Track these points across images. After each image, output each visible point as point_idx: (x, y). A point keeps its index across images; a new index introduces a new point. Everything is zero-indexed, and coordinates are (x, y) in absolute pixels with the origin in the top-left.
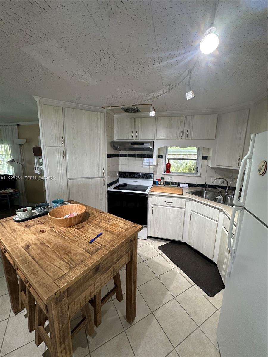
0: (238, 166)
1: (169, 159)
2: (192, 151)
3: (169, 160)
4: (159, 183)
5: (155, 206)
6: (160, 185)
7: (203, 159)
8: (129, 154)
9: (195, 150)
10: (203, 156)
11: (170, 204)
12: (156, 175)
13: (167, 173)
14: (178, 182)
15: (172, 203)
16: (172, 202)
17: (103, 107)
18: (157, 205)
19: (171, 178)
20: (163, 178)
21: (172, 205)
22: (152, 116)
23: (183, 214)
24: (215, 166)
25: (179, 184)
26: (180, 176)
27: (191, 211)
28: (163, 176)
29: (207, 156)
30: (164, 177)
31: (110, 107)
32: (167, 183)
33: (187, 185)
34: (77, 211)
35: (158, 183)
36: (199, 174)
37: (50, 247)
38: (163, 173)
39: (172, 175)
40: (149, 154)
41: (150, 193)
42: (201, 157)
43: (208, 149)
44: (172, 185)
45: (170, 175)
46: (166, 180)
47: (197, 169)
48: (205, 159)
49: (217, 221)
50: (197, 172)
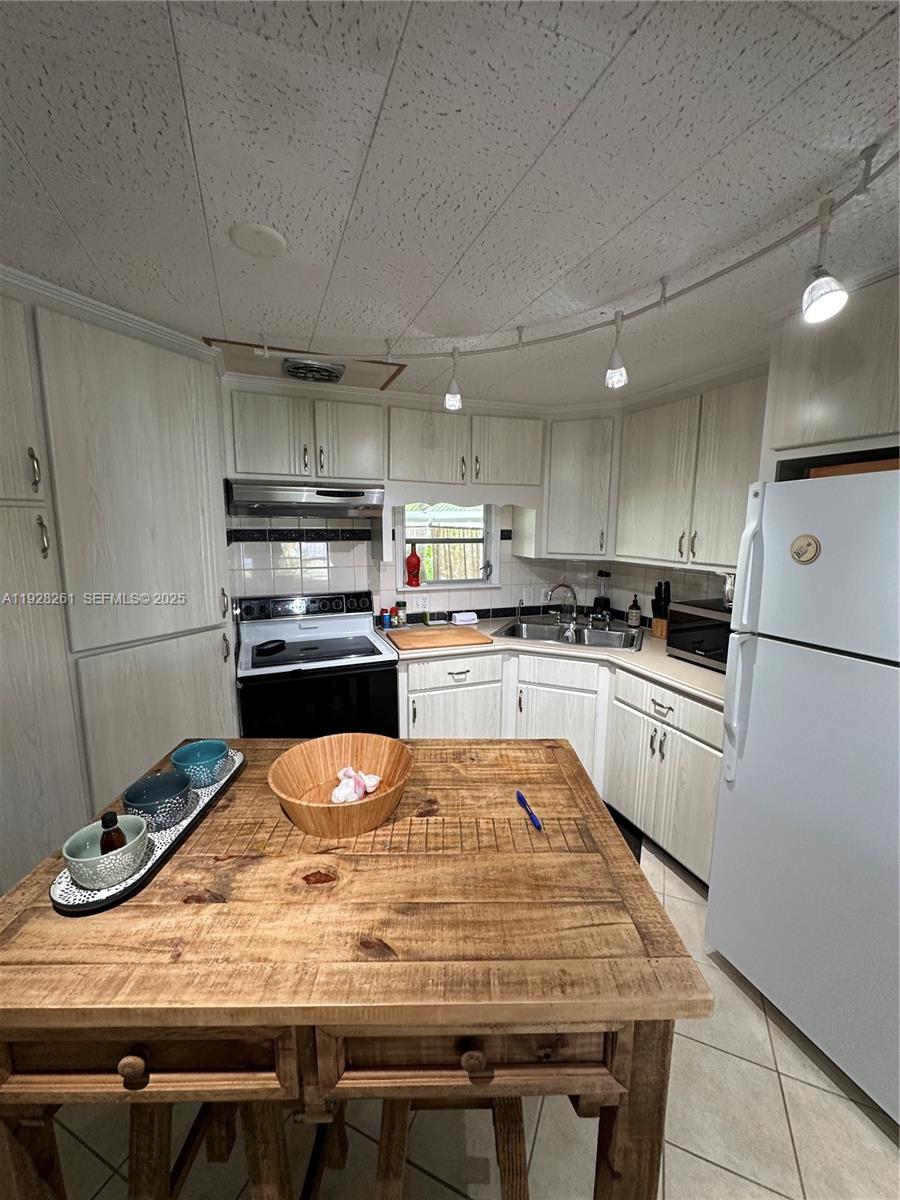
0: (600, 552)
1: (413, 543)
2: (470, 519)
3: (413, 545)
4: (395, 620)
5: (421, 694)
6: (396, 627)
7: (502, 539)
8: (273, 528)
9: (478, 512)
10: (502, 531)
11: (463, 676)
12: (378, 597)
13: (410, 583)
14: (445, 609)
15: (468, 674)
16: (468, 671)
17: (208, 341)
18: (426, 690)
19: (424, 600)
20: (401, 605)
21: (469, 678)
22: (452, 408)
23: (498, 697)
24: (545, 556)
25: (448, 616)
26: (449, 590)
27: (520, 685)
28: (401, 598)
29: (511, 531)
30: (402, 600)
31: (262, 347)
32: (417, 619)
33: (474, 615)
34: (337, 762)
35: (391, 623)
36: (495, 580)
37: (453, 900)
38: (401, 586)
39: (427, 591)
40: (351, 528)
41: (401, 657)
42: (496, 534)
43: (514, 511)
44: (430, 623)
45: (420, 592)
46: (411, 609)
47: (488, 566)
48: (510, 538)
49: (595, 692)
50: (488, 576)
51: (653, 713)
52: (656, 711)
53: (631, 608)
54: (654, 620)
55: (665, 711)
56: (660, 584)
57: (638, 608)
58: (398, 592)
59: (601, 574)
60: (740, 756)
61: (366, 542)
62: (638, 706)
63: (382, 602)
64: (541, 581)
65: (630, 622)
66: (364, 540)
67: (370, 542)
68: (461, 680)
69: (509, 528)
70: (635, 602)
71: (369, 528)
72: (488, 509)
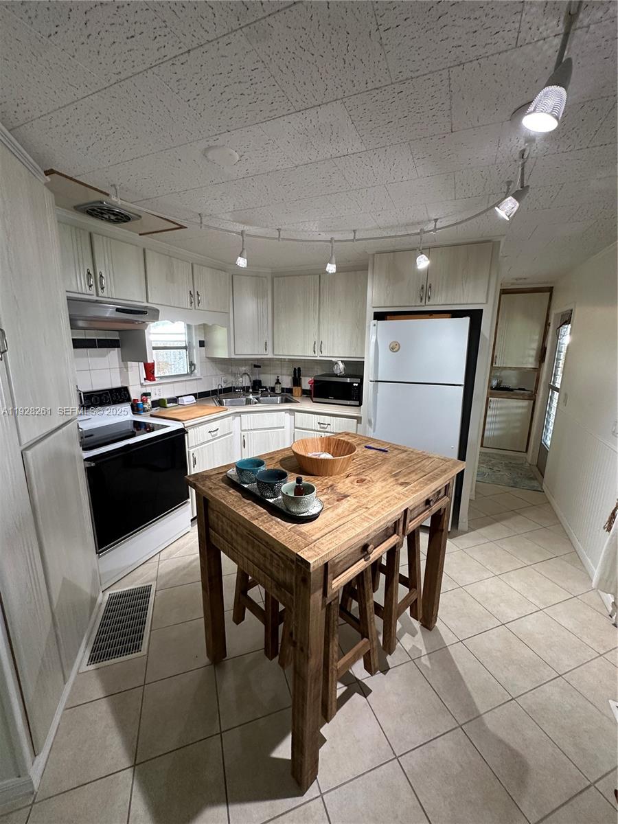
4: (145, 406)
7: (200, 346)
9: (182, 327)
10: (199, 341)
11: (215, 432)
13: (149, 379)
14: (173, 395)
15: (218, 431)
16: (218, 429)
18: (199, 445)
19: (161, 390)
20: (147, 395)
21: (219, 433)
24: (233, 356)
25: (175, 400)
27: (243, 433)
28: (144, 390)
29: (205, 341)
30: (146, 391)
32: (159, 404)
33: (193, 397)
35: (144, 408)
36: (196, 373)
38: (143, 381)
39: (160, 384)
40: (105, 338)
41: (186, 425)
42: (196, 343)
43: (205, 328)
44: (168, 405)
45: (157, 384)
46: (154, 397)
47: (191, 364)
48: (204, 346)
49: (283, 427)
50: (192, 372)
51: (319, 429)
52: (321, 428)
53: (276, 383)
54: (294, 388)
55: (326, 426)
56: (295, 369)
57: (280, 383)
58: (142, 385)
59: (256, 366)
60: (374, 431)
61: (116, 349)
62: (310, 428)
63: (135, 394)
64: (221, 373)
65: (276, 392)
66: (115, 347)
67: (119, 349)
68: (216, 435)
69: (203, 339)
70: (278, 380)
71: (118, 338)
72: (189, 327)
